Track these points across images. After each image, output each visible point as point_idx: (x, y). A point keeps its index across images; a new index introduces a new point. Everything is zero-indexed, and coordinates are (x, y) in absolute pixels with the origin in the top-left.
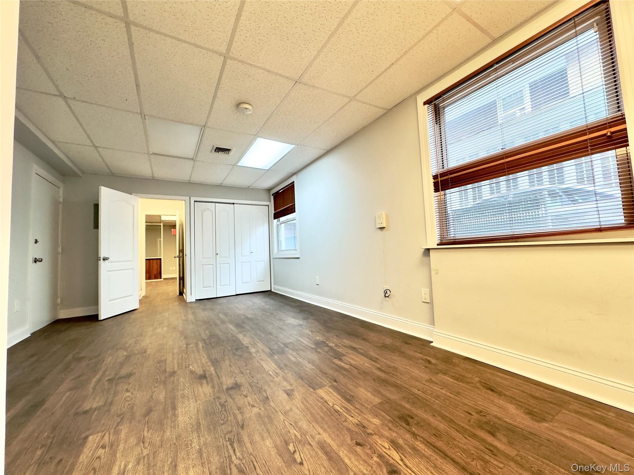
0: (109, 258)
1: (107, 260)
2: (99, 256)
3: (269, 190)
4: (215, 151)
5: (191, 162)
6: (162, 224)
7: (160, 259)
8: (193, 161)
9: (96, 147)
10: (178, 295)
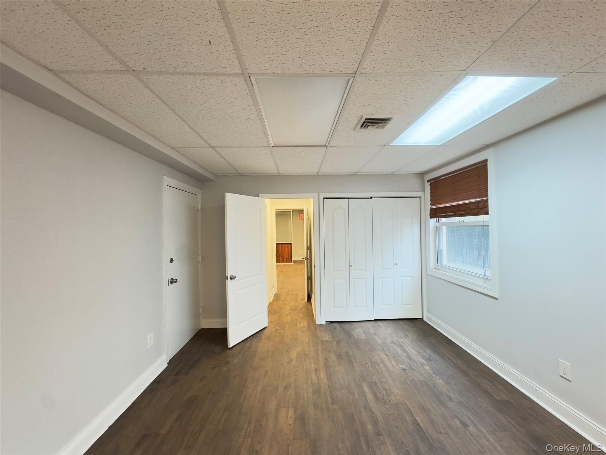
0: (235, 277)
1: (234, 279)
2: (227, 275)
3: (422, 175)
4: (362, 126)
5: (323, 150)
6: (292, 211)
7: (291, 244)
8: (325, 148)
9: (213, 148)
10: (307, 301)
